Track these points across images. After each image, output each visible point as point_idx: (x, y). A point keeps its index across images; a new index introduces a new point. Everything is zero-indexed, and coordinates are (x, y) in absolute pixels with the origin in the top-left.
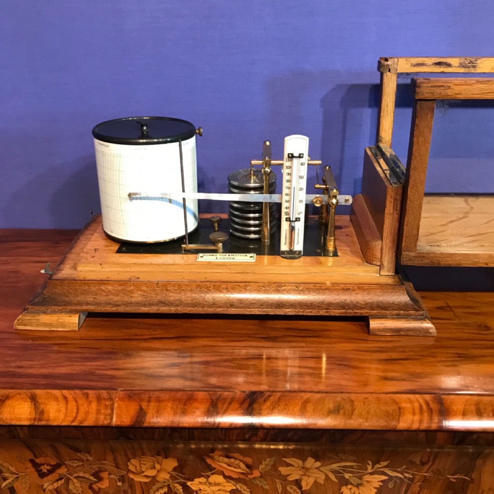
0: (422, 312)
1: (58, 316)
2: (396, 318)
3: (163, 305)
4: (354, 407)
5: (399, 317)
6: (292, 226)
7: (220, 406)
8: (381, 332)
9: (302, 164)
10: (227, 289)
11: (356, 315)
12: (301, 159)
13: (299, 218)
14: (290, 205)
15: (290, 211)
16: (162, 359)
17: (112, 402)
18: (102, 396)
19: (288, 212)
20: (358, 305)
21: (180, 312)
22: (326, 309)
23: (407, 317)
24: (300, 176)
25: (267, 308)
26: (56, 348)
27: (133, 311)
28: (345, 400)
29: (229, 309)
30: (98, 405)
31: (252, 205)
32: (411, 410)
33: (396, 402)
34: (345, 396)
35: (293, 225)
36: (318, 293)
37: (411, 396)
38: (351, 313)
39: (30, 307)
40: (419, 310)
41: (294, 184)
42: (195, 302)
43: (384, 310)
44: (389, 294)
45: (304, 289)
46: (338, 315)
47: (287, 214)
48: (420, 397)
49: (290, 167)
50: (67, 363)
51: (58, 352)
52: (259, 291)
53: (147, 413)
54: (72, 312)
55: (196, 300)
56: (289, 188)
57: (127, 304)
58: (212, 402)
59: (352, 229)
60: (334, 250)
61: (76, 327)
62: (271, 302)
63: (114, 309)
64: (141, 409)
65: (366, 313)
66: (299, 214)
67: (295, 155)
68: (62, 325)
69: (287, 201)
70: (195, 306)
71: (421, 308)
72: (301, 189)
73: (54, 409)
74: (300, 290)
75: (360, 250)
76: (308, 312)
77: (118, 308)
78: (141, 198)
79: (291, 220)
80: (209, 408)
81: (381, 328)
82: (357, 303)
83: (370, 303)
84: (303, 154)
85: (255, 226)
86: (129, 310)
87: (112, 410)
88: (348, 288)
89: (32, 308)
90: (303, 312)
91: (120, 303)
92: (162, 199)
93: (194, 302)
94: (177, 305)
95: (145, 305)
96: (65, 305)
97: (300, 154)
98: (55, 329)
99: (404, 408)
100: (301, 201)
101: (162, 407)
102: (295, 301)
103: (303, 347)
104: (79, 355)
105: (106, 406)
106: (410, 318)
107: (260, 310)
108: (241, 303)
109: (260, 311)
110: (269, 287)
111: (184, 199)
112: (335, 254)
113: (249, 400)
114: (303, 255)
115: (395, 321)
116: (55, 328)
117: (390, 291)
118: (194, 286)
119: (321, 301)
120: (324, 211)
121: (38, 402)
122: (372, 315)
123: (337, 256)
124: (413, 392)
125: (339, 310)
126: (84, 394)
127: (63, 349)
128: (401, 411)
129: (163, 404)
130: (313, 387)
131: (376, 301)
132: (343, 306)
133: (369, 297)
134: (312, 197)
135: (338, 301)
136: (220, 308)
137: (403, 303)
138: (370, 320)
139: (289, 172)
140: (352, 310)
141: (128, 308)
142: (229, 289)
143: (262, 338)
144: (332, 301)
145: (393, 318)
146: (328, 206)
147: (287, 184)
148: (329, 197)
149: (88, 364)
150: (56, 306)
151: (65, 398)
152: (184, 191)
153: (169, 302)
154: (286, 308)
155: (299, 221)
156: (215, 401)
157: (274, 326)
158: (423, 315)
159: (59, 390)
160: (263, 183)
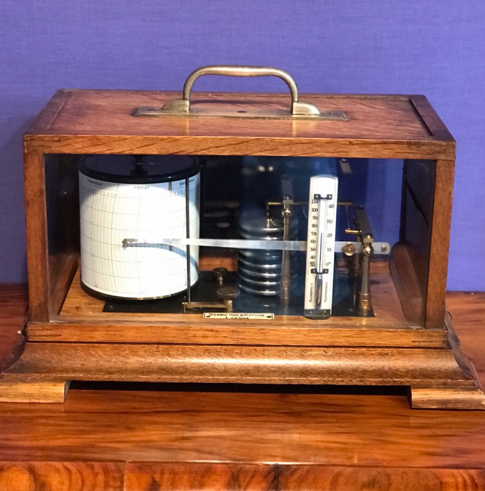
0: (473, 381)
1: (40, 385)
2: (442, 388)
3: (165, 372)
4: (391, 481)
5: (445, 387)
6: (318, 279)
7: (241, 478)
8: (425, 405)
9: (331, 207)
10: (242, 353)
11: (395, 384)
12: (329, 201)
13: (328, 270)
14: (317, 254)
15: (317, 261)
16: (169, 433)
17: (120, 474)
18: (109, 468)
19: (314, 263)
20: (398, 373)
21: (185, 382)
22: (359, 378)
23: (455, 387)
24: (328, 220)
25: (290, 376)
26: (42, 421)
27: (129, 380)
28: (381, 474)
29: (244, 378)
30: (105, 477)
31: (268, 254)
32: (454, 485)
33: (437, 477)
34: (380, 470)
35: (320, 278)
36: (351, 359)
37: (454, 471)
38: (389, 381)
39: (6, 374)
40: (469, 379)
41: (322, 229)
42: (203, 369)
43: (427, 378)
44: (434, 360)
45: (334, 354)
46: (374, 384)
47: (312, 264)
48: (465, 472)
49: (317, 210)
50: (60, 436)
51: (45, 425)
52: (279, 356)
53: (161, 486)
54: (56, 380)
55: (205, 367)
56: (315, 234)
57: (121, 371)
58: (233, 474)
59: (392, 285)
60: (369, 309)
61: (62, 397)
62: (294, 369)
63: (106, 377)
64: (154, 481)
65: (408, 381)
66: (327, 264)
67: (322, 196)
68: (45, 396)
69: (313, 250)
70: (204, 373)
71: (473, 377)
72: (330, 235)
73: (56, 481)
74: (330, 356)
75: (401, 310)
76: (338, 381)
77: (112, 375)
78: (136, 245)
79: (318, 271)
80: (229, 481)
81: (424, 399)
82: (397, 370)
83: (411, 370)
84: (331, 195)
85: (271, 279)
86: (125, 378)
87: (122, 482)
88: (386, 352)
89: (8, 376)
90: (333, 381)
91: (113, 370)
92: (161, 246)
93: (201, 369)
94: (182, 373)
95: (143, 373)
96: (48, 372)
97: (328, 195)
98: (37, 401)
99: (446, 483)
100: (329, 250)
101: (177, 479)
102: (323, 368)
103: (333, 423)
104: (72, 428)
105: (114, 478)
106: (460, 388)
107: (282, 378)
108: (259, 371)
109: (281, 380)
110: (292, 352)
111: (188, 247)
112: (370, 314)
113: (273, 473)
114: (333, 315)
115: (441, 391)
116: (36, 399)
117: (435, 356)
118: (202, 350)
119: (354, 369)
120: (357, 262)
121: (38, 474)
122: (414, 385)
123: (373, 316)
124: (457, 467)
125: (376, 378)
126: (88, 465)
127: (51, 422)
128: (443, 485)
129: (178, 476)
130: (345, 461)
131: (419, 369)
132: (380, 373)
133: (412, 363)
134: (343, 244)
135: (373, 368)
136: (234, 376)
137: (451, 370)
138: (412, 390)
139: (315, 215)
140: (391, 378)
141: (123, 376)
142: (243, 354)
143: (284, 413)
144: (367, 368)
145: (440, 388)
146: (362, 255)
147: (314, 230)
148: (363, 244)
149: (86, 436)
150: (36, 373)
151: (68, 470)
152: (188, 237)
153: (171, 369)
154: (312, 377)
155: (327, 273)
156: (236, 474)
157: (298, 401)
158: (475, 385)
159: (60, 461)
160: (283, 227)
